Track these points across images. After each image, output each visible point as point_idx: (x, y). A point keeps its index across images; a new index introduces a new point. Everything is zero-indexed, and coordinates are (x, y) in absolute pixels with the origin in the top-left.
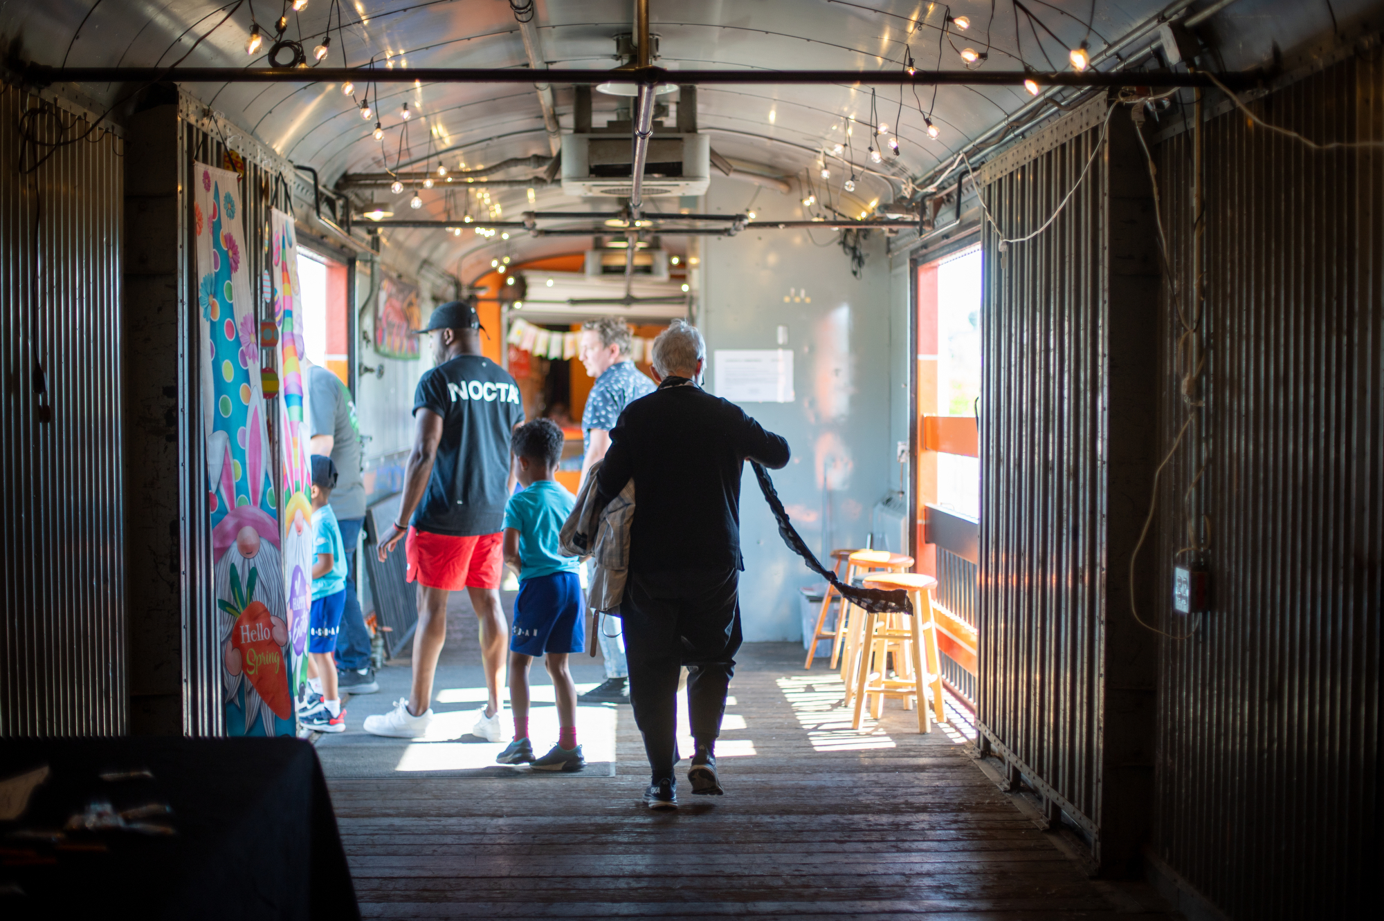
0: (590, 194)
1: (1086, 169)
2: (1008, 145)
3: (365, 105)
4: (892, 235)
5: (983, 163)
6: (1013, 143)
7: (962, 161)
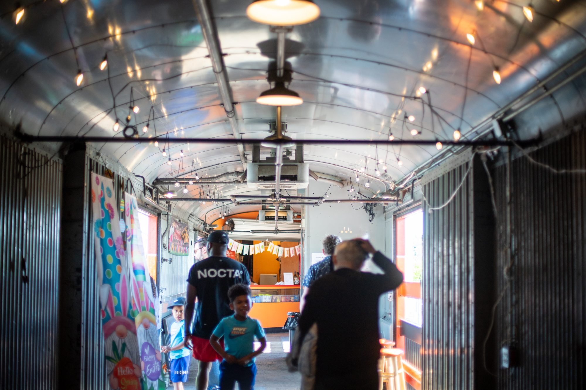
0: (259, 188)
1: (464, 179)
2: (433, 168)
3: (164, 150)
4: (385, 205)
5: (422, 176)
6: (434, 167)
7: (414, 175)
